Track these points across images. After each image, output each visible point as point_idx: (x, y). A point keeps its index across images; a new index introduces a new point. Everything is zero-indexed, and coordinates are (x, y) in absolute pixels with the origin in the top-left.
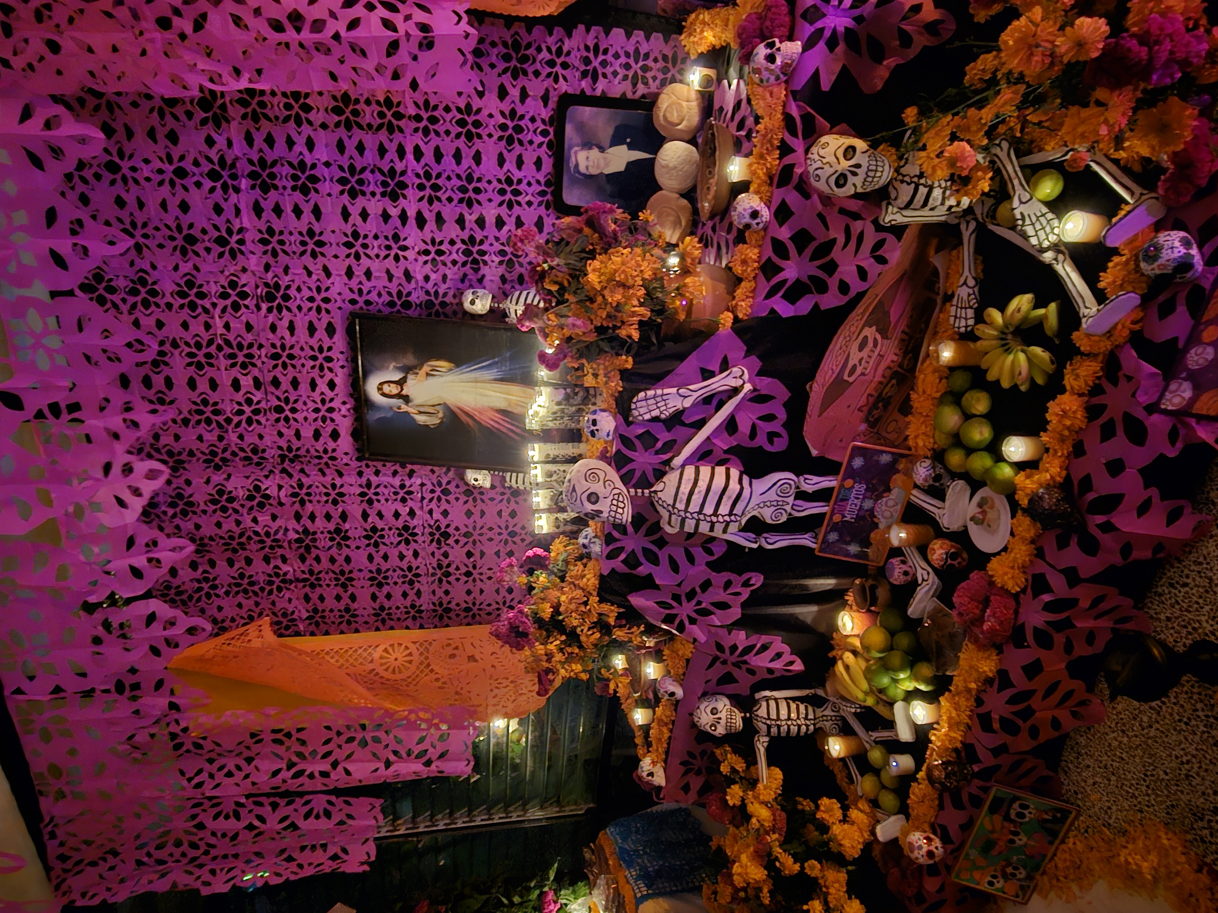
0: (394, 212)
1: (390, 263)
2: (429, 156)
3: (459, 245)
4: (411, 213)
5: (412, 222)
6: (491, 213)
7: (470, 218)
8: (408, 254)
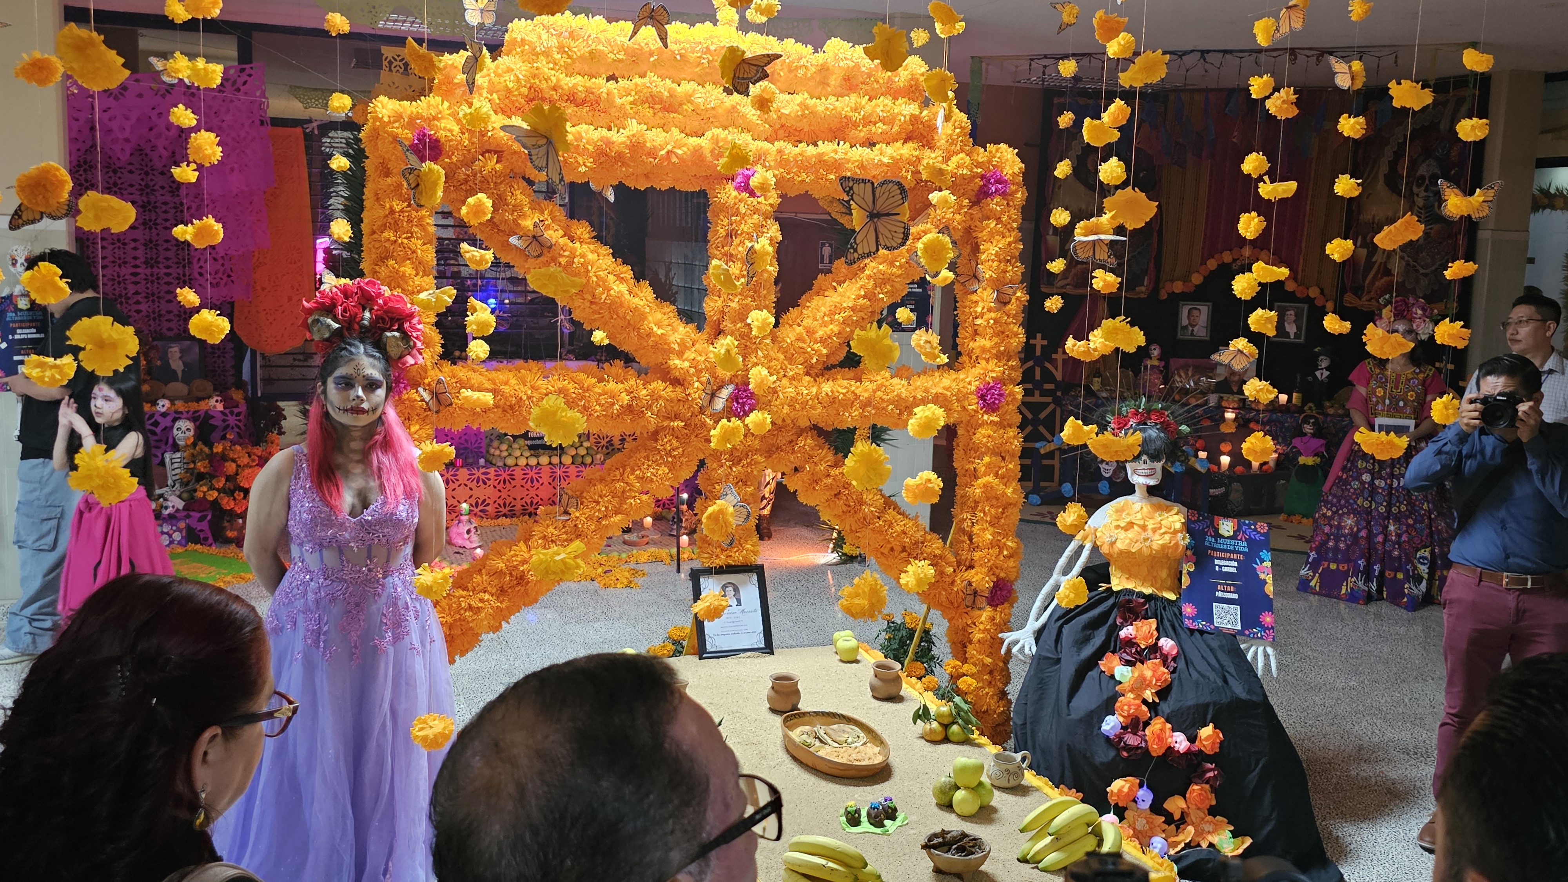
0: (138, 262)
1: (111, 259)
2: (166, 279)
3: (124, 292)
4: (138, 270)
5: (134, 270)
6: (143, 307)
7: (139, 298)
8: (117, 268)
